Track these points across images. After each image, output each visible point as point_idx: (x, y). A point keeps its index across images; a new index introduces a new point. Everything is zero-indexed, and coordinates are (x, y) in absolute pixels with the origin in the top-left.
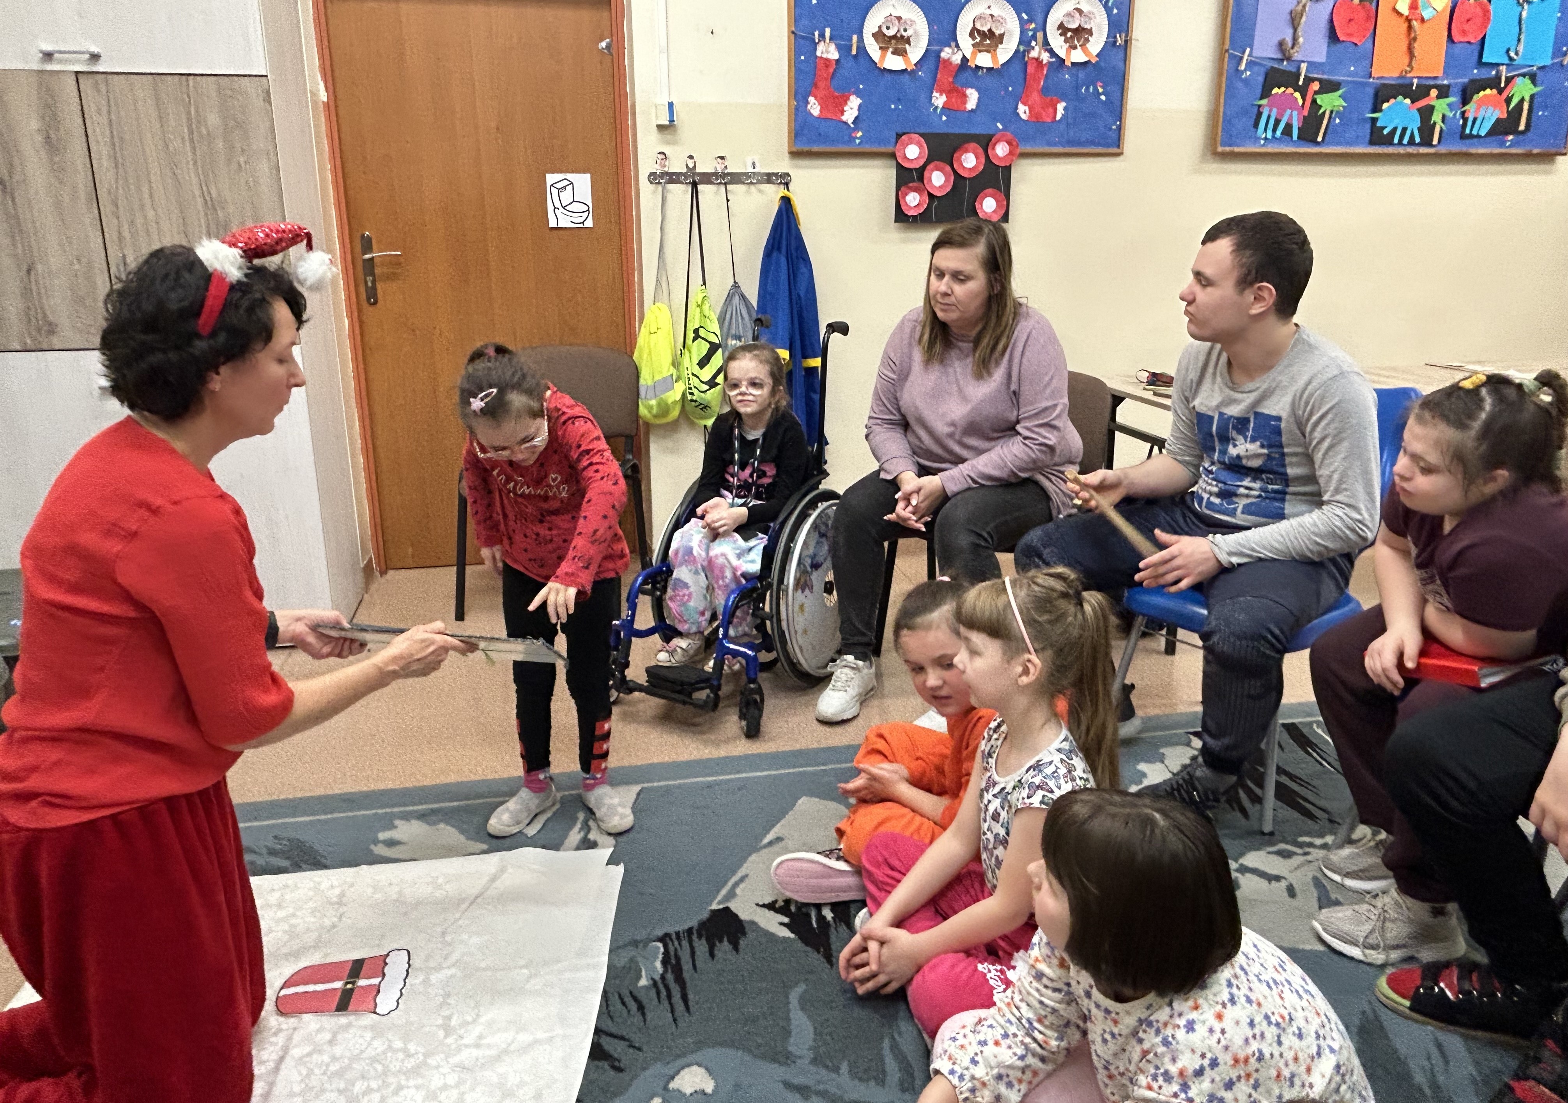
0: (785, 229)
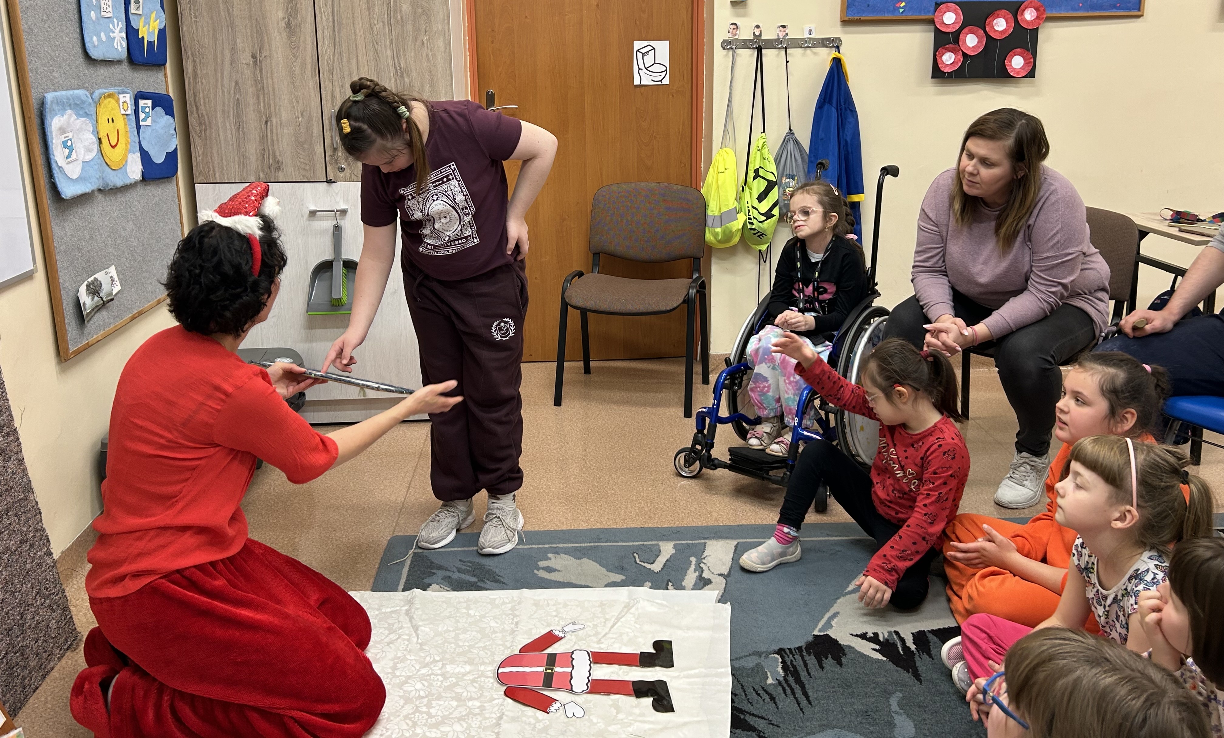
0: (836, 84)
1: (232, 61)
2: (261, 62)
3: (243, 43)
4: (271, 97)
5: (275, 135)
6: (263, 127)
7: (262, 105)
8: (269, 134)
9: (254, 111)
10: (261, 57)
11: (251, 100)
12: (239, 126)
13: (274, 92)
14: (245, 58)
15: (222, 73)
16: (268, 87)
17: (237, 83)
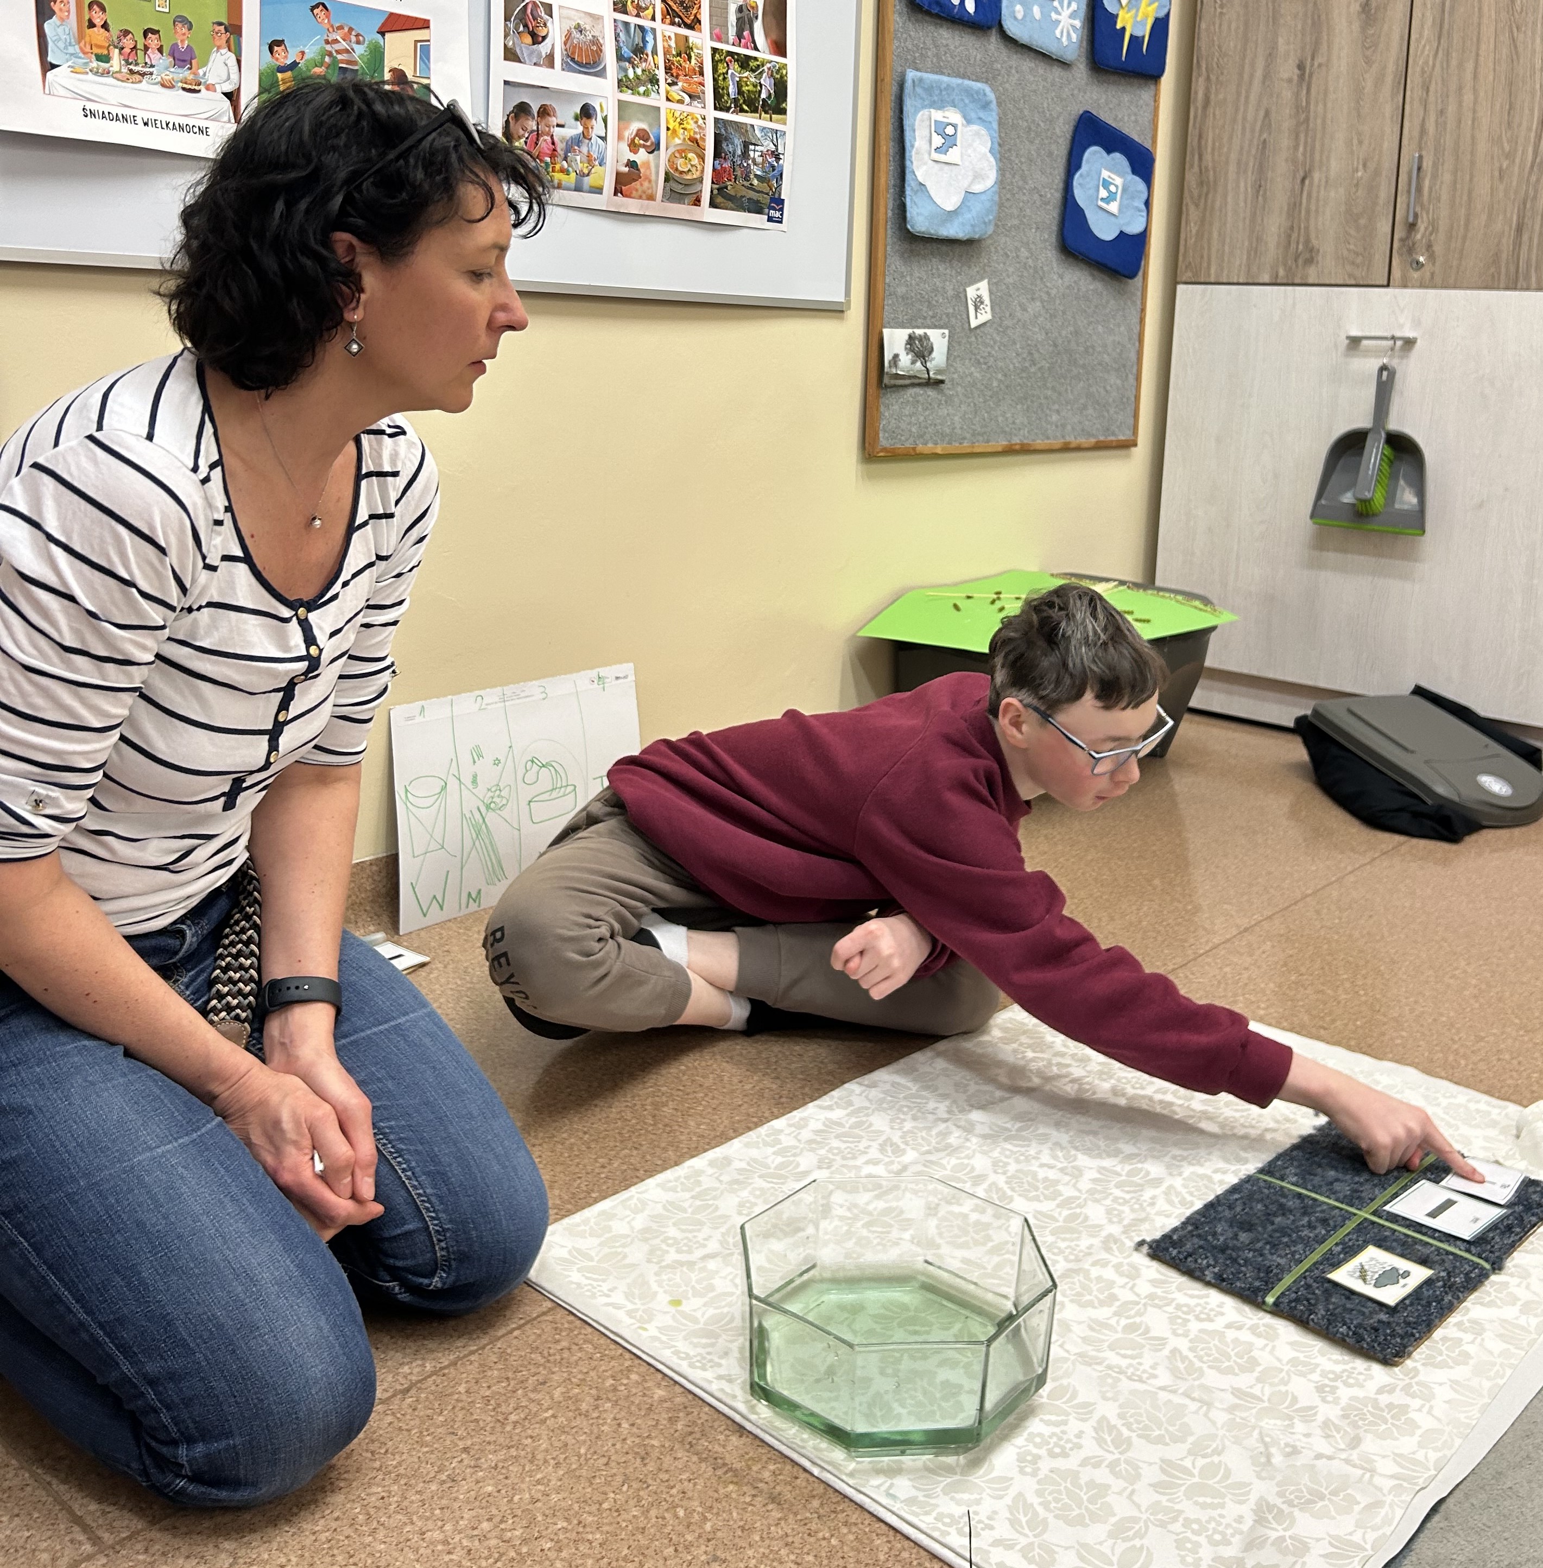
1: (1267, 76)
2: (1311, 75)
3: (1288, 43)
4: (1319, 136)
5: (1313, 201)
6: (1297, 187)
7: (1301, 149)
8: (1304, 201)
9: (1287, 160)
10: (1312, 65)
11: (1285, 142)
12: (1259, 187)
13: (1324, 128)
14: (1287, 70)
15: (1247, 97)
16: (1315, 119)
17: (1267, 114)
